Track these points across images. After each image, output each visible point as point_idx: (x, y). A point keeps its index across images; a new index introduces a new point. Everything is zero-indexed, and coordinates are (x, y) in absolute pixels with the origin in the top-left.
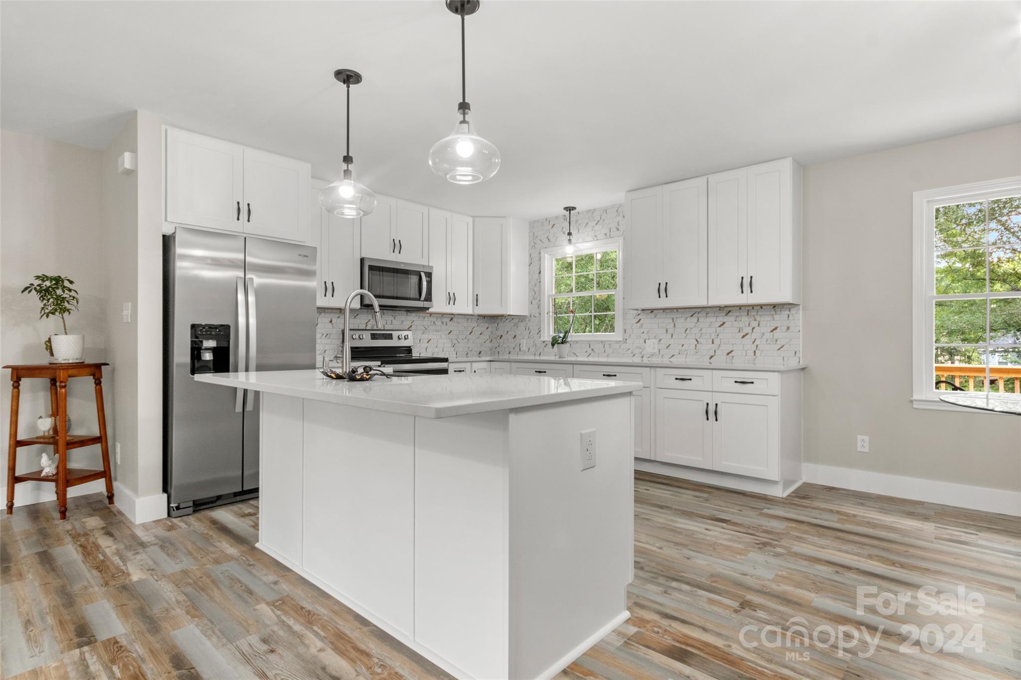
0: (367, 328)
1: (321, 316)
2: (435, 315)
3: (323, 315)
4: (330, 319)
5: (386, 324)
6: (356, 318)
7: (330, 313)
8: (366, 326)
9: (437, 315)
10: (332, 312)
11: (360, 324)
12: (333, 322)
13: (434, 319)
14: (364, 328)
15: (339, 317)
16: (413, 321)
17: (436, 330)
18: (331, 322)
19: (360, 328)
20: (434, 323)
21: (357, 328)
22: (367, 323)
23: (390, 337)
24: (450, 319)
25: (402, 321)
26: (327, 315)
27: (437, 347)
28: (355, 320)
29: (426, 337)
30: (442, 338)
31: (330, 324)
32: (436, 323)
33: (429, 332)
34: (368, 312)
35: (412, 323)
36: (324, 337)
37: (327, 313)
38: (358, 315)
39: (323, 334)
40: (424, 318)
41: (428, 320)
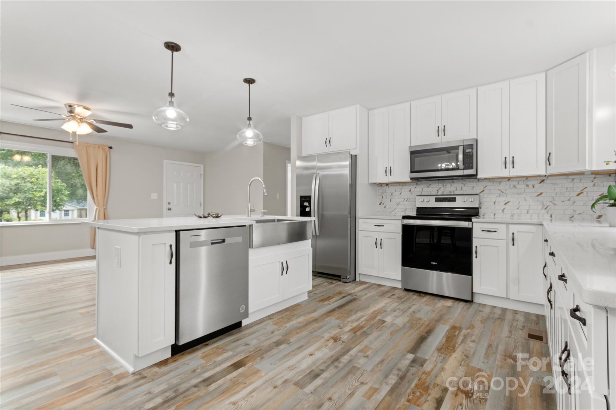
0: (438, 194)
1: (403, 188)
2: (515, 179)
3: (404, 187)
4: (409, 189)
5: (456, 190)
6: (429, 187)
7: (409, 185)
8: (438, 192)
9: (518, 179)
10: (411, 185)
11: (432, 191)
12: (412, 191)
13: (515, 183)
14: (436, 194)
15: (416, 188)
16: (486, 186)
17: (517, 193)
18: (410, 191)
19: (432, 194)
20: (514, 186)
21: (430, 194)
22: (438, 190)
23: (453, 200)
24: (540, 181)
25: (473, 187)
26: (407, 187)
27: (518, 209)
28: (428, 188)
29: (503, 199)
30: (526, 200)
31: (410, 192)
32: (517, 186)
33: (507, 195)
34: (439, 182)
35: (484, 188)
36: (405, 201)
37: (408, 185)
38: (430, 185)
39: (405, 199)
40: (500, 183)
41: (506, 185)
